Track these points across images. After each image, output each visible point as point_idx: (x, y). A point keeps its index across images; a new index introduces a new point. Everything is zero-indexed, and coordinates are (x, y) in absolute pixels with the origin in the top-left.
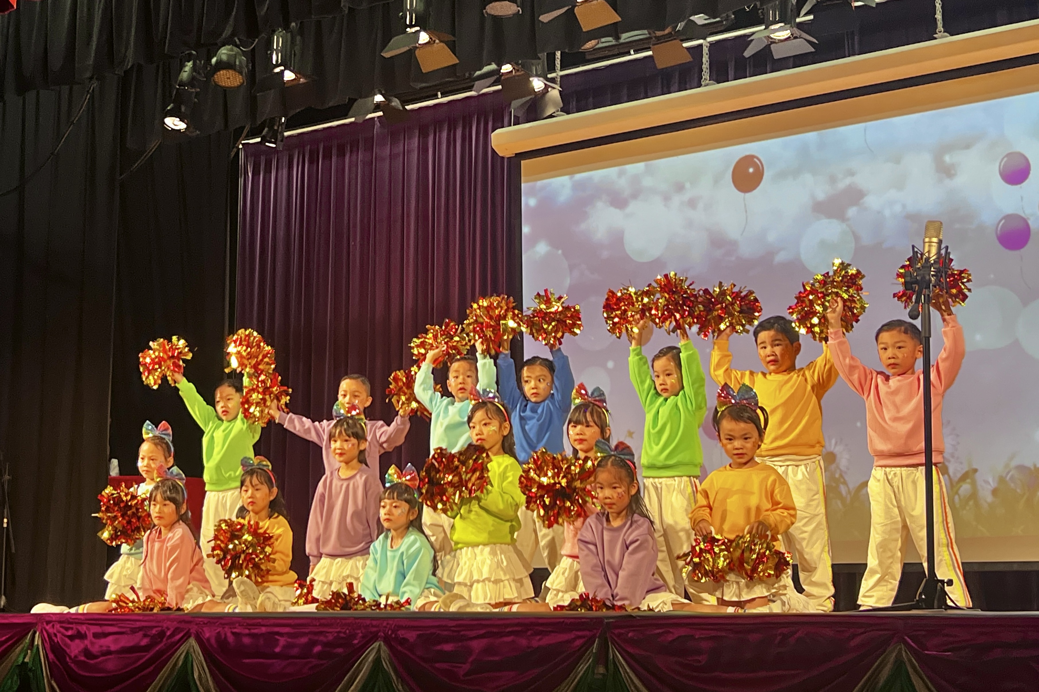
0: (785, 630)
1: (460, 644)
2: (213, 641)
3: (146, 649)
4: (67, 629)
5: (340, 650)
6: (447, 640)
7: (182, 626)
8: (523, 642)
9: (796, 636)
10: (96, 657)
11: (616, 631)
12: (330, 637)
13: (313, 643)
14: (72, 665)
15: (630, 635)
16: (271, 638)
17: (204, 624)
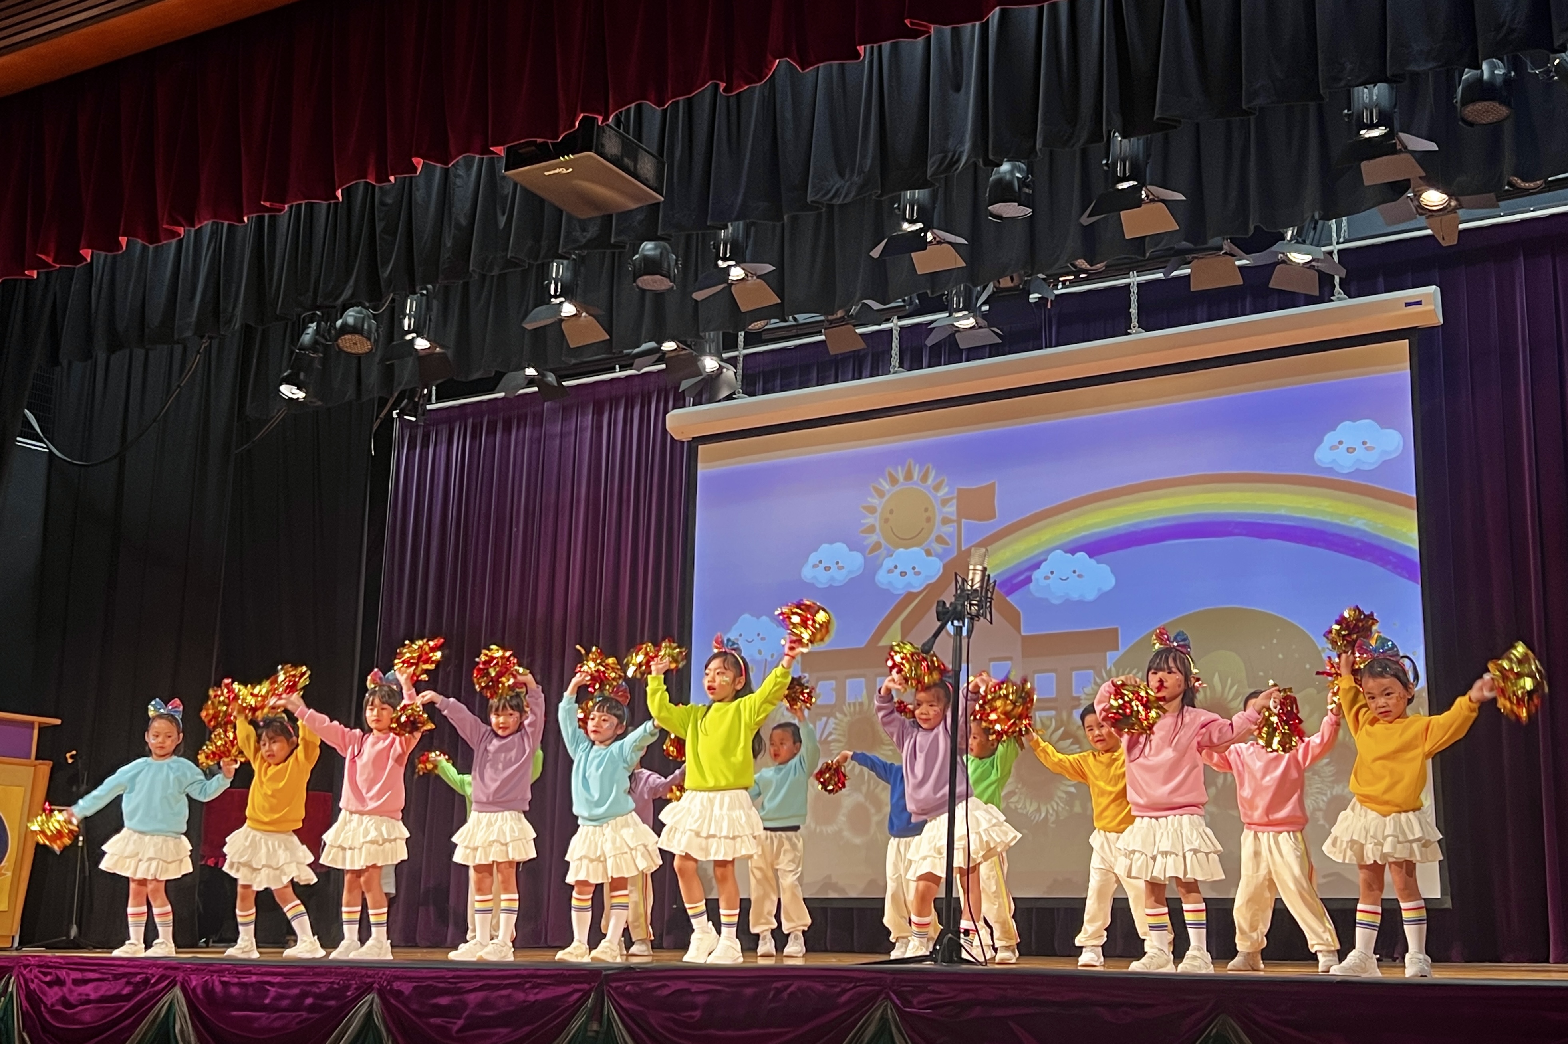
0: (779, 985)
1: (456, 997)
2: (199, 991)
3: (128, 997)
4: (45, 974)
5: (332, 1003)
6: (444, 992)
7: (168, 972)
8: (520, 996)
9: (789, 991)
10: (74, 1007)
11: (614, 985)
12: (324, 989)
13: (304, 995)
14: (47, 1016)
15: (628, 988)
16: (261, 987)
17: (192, 971)
